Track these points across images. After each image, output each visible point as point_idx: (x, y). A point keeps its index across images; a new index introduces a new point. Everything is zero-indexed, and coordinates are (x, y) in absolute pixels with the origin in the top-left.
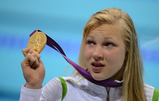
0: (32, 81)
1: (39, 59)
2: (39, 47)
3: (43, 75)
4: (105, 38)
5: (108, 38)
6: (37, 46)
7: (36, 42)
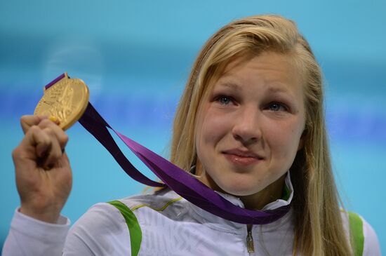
0: (36, 200)
1: (63, 145)
2: (68, 113)
3: (65, 189)
4: (271, 90)
5: (278, 90)
6: (60, 113)
7: (61, 103)
